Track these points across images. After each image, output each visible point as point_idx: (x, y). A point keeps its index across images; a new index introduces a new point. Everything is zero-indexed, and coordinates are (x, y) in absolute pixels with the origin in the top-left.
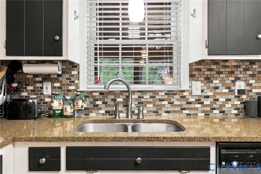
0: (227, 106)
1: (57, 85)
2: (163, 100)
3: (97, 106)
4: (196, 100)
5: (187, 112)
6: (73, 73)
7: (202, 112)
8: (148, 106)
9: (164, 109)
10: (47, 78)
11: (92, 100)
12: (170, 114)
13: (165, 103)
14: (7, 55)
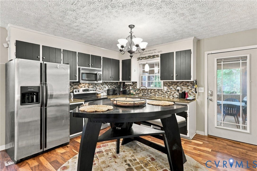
0: (174, 94)
1: (133, 87)
2: (157, 92)
3: (141, 92)
4: (166, 92)
5: (163, 95)
6: (136, 84)
7: (167, 96)
8: (153, 93)
9: (157, 94)
10: (131, 85)
12: (158, 96)
13: (157, 93)
14: (122, 81)
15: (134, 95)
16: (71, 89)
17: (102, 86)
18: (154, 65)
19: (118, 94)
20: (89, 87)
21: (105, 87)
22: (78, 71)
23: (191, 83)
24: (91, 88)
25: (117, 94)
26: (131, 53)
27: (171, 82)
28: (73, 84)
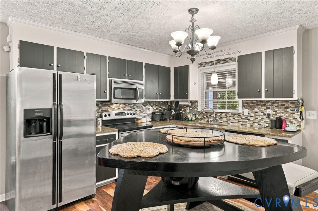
0: (262, 121)
1: (191, 108)
2: (231, 117)
3: (204, 117)
4: (246, 118)
5: (241, 123)
6: (196, 104)
7: (249, 123)
8: (224, 119)
9: (231, 121)
10: (187, 106)
11: (202, 115)
12: (234, 123)
13: (231, 118)
14: (174, 99)
15: (193, 121)
16: (99, 112)
17: (144, 108)
18: (226, 73)
19: (168, 120)
20: (125, 108)
21: (149, 109)
22: (109, 85)
23: (291, 103)
24: (128, 110)
25: (166, 119)
26: (193, 55)
27: (256, 102)
28: (101, 105)
